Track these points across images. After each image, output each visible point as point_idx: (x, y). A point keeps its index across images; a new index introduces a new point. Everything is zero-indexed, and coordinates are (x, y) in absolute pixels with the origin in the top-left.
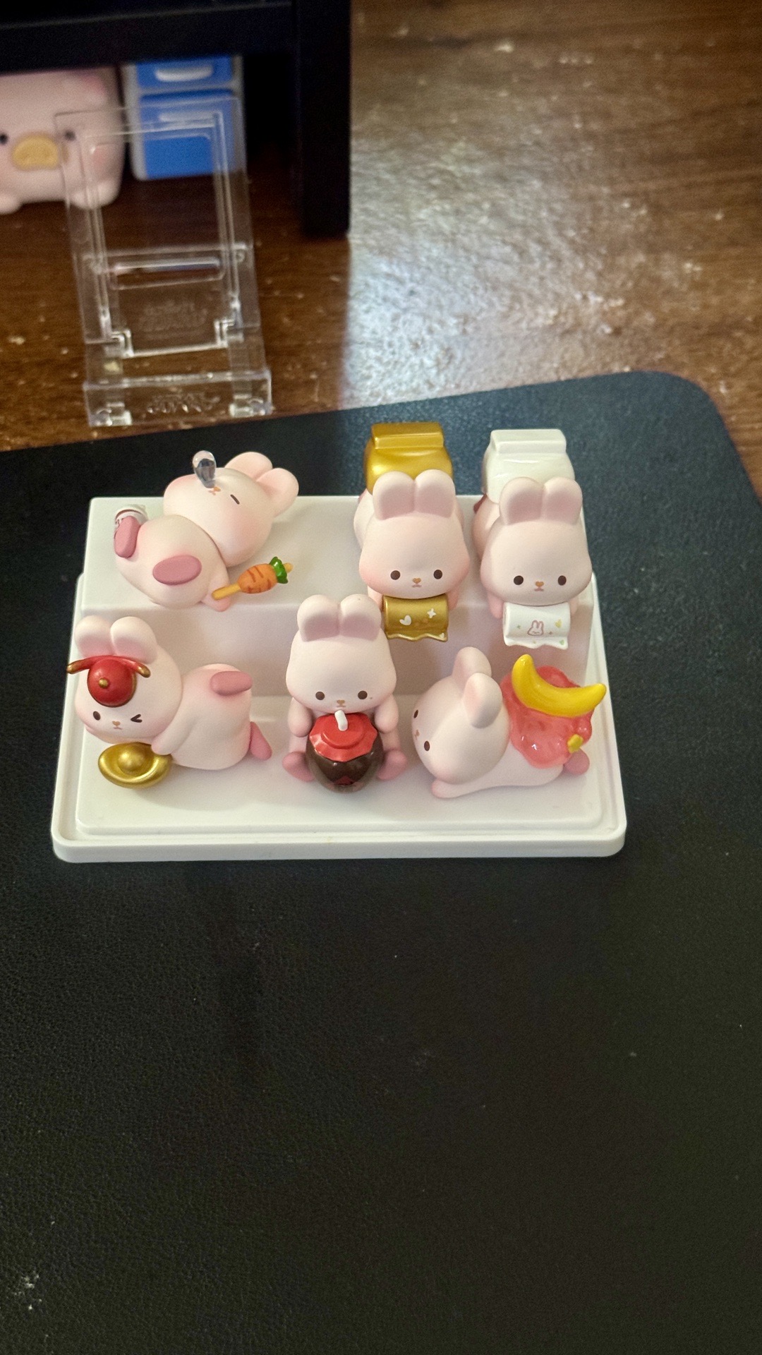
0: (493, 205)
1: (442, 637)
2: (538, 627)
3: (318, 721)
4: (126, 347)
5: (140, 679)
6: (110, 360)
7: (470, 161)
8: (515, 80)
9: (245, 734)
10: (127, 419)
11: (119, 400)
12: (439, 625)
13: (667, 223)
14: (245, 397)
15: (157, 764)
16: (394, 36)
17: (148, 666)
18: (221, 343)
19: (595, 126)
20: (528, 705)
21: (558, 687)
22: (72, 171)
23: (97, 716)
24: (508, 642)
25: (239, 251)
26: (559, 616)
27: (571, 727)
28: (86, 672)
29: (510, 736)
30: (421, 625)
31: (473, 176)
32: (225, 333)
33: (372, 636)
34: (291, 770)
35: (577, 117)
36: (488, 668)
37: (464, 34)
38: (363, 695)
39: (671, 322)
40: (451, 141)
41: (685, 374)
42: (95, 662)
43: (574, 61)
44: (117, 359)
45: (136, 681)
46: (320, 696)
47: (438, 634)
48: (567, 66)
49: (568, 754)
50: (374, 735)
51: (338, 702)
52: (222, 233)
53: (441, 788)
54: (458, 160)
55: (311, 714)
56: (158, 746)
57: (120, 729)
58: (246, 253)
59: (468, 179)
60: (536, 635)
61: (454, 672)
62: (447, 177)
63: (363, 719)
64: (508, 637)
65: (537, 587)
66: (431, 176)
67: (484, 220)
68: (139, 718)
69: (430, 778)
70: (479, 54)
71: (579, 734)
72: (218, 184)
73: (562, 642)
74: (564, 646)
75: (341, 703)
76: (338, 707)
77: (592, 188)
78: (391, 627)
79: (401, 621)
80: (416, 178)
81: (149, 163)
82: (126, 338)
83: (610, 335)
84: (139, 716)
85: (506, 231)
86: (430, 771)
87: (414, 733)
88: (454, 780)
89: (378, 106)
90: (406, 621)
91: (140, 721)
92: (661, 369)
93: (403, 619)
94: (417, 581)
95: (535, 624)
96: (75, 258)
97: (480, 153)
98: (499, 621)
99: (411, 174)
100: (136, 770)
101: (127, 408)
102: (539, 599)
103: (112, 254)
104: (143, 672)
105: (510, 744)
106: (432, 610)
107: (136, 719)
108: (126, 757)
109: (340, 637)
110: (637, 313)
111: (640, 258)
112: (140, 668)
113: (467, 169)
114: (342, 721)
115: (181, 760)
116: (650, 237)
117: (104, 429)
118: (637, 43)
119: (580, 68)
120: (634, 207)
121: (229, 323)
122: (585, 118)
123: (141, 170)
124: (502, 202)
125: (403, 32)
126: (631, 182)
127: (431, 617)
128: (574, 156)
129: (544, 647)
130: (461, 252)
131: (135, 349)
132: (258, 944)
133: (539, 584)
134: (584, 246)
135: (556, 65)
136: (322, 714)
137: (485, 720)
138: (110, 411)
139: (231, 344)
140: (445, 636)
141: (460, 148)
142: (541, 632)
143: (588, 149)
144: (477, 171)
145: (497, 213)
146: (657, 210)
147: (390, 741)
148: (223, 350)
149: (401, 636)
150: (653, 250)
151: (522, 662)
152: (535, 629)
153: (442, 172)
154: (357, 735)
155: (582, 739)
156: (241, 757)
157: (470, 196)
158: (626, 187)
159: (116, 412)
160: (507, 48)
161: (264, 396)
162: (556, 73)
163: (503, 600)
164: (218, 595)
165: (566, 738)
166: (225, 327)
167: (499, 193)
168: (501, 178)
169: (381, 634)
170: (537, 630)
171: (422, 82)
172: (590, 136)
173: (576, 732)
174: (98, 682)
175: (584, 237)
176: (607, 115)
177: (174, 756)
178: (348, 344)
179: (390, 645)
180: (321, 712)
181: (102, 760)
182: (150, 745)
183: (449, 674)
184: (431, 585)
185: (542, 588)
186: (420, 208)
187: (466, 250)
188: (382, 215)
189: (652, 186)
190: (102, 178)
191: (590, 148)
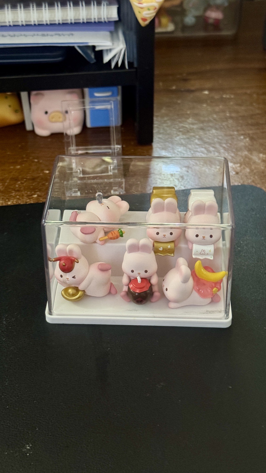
0: (200, 136)
1: (172, 255)
2: (203, 252)
3: (132, 280)
4: (80, 174)
5: (76, 263)
6: (74, 177)
7: (193, 124)
8: (209, 102)
9: (109, 285)
10: (79, 194)
11: (77, 188)
12: (171, 251)
13: (255, 142)
14: (116, 188)
15: (80, 293)
16: (171, 89)
17: (79, 260)
18: (110, 173)
19: (234, 115)
20: (200, 277)
21: (209, 272)
22: (66, 123)
23: (61, 276)
24: (194, 257)
25: (118, 148)
26: (210, 249)
27: (214, 285)
28: (59, 261)
29: (194, 288)
30: (166, 251)
31: (193, 128)
32: (111, 170)
33: (150, 253)
34: (123, 297)
35: (227, 112)
36: (187, 264)
37: (193, 88)
38: (146, 271)
39: (255, 171)
40: (188, 118)
41: (259, 186)
42: (62, 258)
43: (228, 96)
44: (77, 177)
45: (74, 264)
46: (132, 271)
47: (171, 254)
48: (225, 98)
49: (213, 294)
50: (150, 285)
51: (138, 273)
52: (112, 142)
53: (172, 305)
54: (189, 124)
55: (129, 277)
56: (81, 287)
57: (69, 280)
58: (120, 148)
59: (192, 129)
60: (203, 254)
61: (176, 267)
62: (185, 128)
63: (146, 280)
64: (194, 255)
65: (203, 238)
66: (179, 128)
67: (196, 141)
68: (75, 277)
69: (168, 301)
70: (197, 94)
71: (217, 288)
72: (111, 129)
73: (211, 257)
74: (212, 258)
75: (139, 274)
76: (138, 275)
77: (232, 133)
78: (156, 251)
79: (159, 249)
80: (176, 129)
81: (92, 122)
82: (80, 171)
83: (235, 174)
84: (75, 276)
85: (203, 144)
86: (168, 298)
87: (163, 286)
88: (176, 301)
89: (164, 108)
90: (161, 249)
91: (75, 278)
92: (251, 184)
93: (160, 248)
94: (164, 236)
95: (202, 251)
96: (66, 148)
97: (196, 122)
98: (191, 250)
99: (174, 128)
100: (73, 295)
101: (79, 190)
102: (204, 242)
103: (78, 148)
104: (76, 261)
105: (194, 290)
106: (169, 246)
107: (74, 277)
108: (70, 291)
109: (139, 252)
110: (244, 168)
111: (246, 153)
112: (76, 260)
113: (192, 126)
114: (139, 280)
115: (88, 293)
116: (250, 147)
117: (71, 196)
118: (249, 91)
119: (230, 99)
120: (245, 138)
121: (113, 166)
122: (230, 112)
123: (89, 125)
124: (202, 136)
125: (174, 88)
126: (244, 131)
127: (169, 248)
128: (226, 123)
129: (206, 259)
130: (188, 150)
131: (83, 174)
132: (109, 349)
133: (204, 237)
134: (228, 149)
135: (222, 98)
136: (133, 278)
137: (185, 281)
138: (73, 191)
139: (113, 173)
140: (173, 255)
141: (190, 120)
142: (204, 254)
143: (230, 121)
144: (195, 127)
145: (200, 139)
146: (252, 139)
147: (155, 289)
148: (111, 175)
149: (159, 254)
150: (250, 150)
151: (198, 263)
152: (202, 252)
153: (183, 127)
154: (144, 284)
155: (217, 289)
156: (107, 293)
157: (192, 134)
158: (243, 132)
159: (76, 192)
160: (206, 92)
161: (122, 188)
162: (222, 100)
163: (192, 243)
164: (101, 239)
165: (212, 288)
166: (112, 168)
167: (201, 133)
168: (202, 129)
169: (153, 253)
170: (203, 253)
171: (179, 102)
172: (231, 118)
173: (215, 287)
174: (62, 264)
175: (228, 146)
176: (237, 112)
177: (86, 291)
178: (150, 174)
179: (156, 257)
180: (133, 277)
181: (63, 292)
182: (78, 288)
183: (174, 267)
184: (169, 238)
185: (205, 238)
186: (176, 137)
187: (189, 149)
188: (164, 139)
189: (251, 132)
190: (76, 126)
191: (231, 121)
